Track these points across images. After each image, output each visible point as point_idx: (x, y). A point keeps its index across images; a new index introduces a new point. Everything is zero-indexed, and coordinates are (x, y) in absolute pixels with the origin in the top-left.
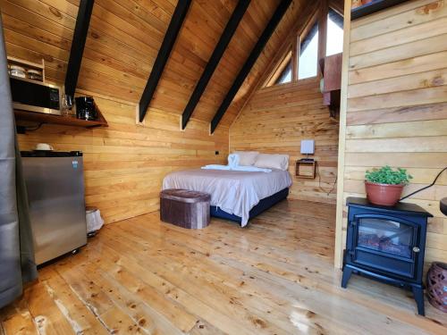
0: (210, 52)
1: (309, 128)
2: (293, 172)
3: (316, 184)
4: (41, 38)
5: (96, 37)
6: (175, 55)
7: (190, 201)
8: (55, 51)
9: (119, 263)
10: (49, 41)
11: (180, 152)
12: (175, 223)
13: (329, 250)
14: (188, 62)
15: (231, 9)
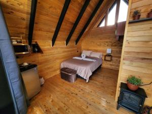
0: (75, 20)
1: (110, 44)
2: (103, 58)
3: (111, 63)
4: (19, 28)
5: (37, 23)
6: (63, 23)
7: (70, 74)
8: (24, 31)
9: (51, 97)
10: (22, 28)
11: (66, 53)
12: (66, 80)
13: (114, 93)
14: (68, 25)
15: (83, 3)
